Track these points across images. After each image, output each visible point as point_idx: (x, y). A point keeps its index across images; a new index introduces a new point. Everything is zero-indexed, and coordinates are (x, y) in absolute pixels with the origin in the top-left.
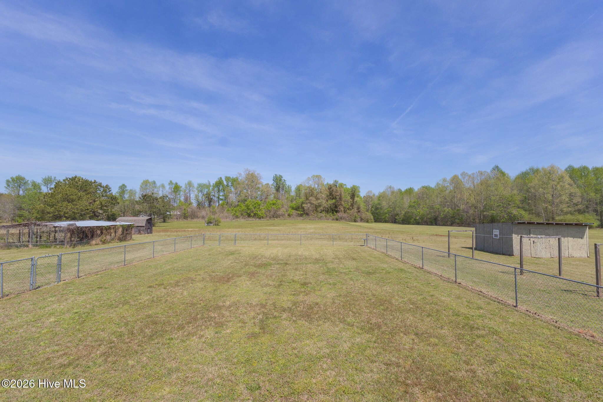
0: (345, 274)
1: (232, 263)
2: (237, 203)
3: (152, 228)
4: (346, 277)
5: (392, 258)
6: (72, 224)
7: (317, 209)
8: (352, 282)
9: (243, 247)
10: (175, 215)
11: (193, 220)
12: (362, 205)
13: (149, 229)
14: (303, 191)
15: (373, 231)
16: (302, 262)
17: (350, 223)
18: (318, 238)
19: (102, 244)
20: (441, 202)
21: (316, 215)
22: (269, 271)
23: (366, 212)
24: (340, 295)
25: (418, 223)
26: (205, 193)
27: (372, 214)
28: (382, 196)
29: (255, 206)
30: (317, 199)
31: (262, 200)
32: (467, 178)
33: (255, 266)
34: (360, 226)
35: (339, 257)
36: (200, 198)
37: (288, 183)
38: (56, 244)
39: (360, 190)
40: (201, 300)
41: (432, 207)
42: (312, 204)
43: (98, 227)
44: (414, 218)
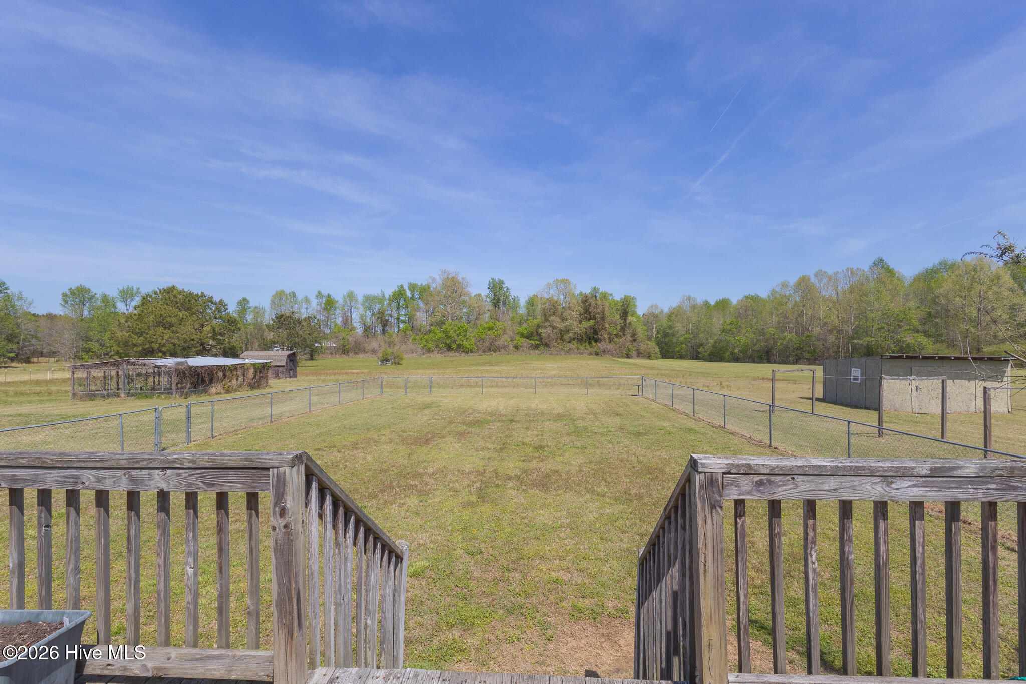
0: (602, 434)
1: (429, 420)
2: (428, 328)
3: (296, 369)
4: (603, 439)
5: (680, 413)
6: (181, 362)
7: (562, 336)
8: (610, 446)
9: (442, 397)
10: (327, 348)
11: (358, 356)
12: (641, 330)
13: (291, 370)
14: (539, 306)
15: (657, 372)
16: (536, 418)
17: (619, 360)
18: (564, 385)
19: (225, 393)
20: (779, 323)
21: (560, 347)
22: (487, 430)
23: (647, 342)
24: (591, 462)
25: (737, 360)
26: (376, 311)
27: (658, 344)
28: (675, 314)
29: (458, 332)
30: (563, 319)
31: (470, 322)
32: (825, 280)
33: (465, 424)
34: (636, 365)
35: (595, 412)
36: (368, 319)
37: (513, 293)
38: (159, 393)
39: (637, 303)
40: (393, 466)
41: (762, 332)
42: (554, 327)
43: (219, 367)
44: (731, 350)
